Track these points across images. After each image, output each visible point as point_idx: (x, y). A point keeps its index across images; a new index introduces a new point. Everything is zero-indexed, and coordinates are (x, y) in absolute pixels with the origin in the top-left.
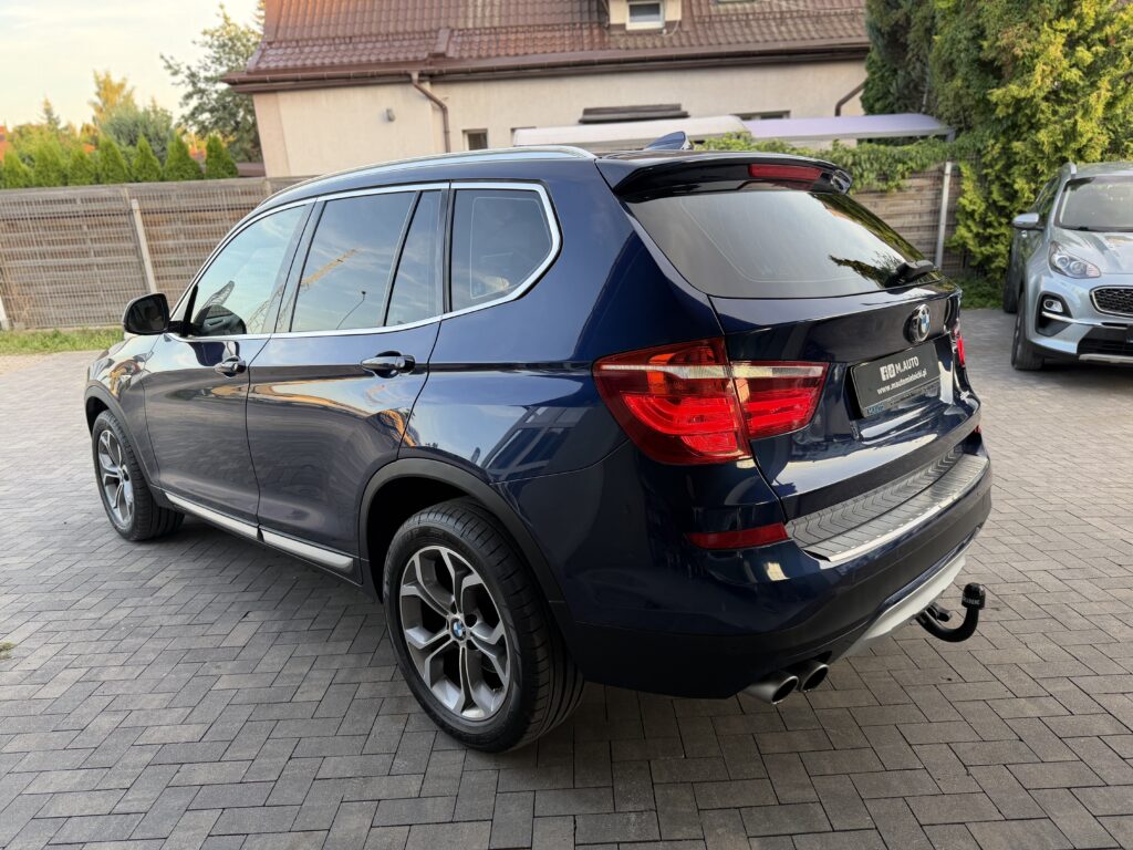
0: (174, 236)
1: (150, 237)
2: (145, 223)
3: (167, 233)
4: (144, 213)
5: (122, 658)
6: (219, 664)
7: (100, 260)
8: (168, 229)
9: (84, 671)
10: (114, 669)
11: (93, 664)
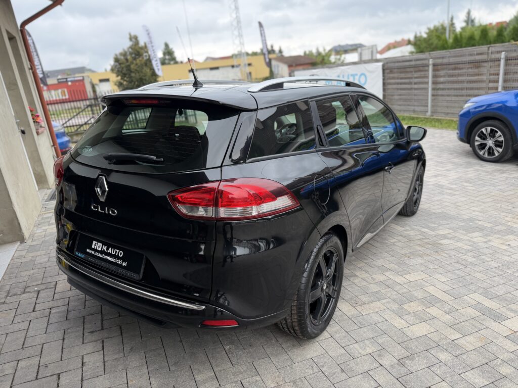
0: (444, 76)
1: (434, 76)
2: (434, 70)
3: (442, 75)
4: (434, 65)
7: (416, 86)
8: (442, 73)
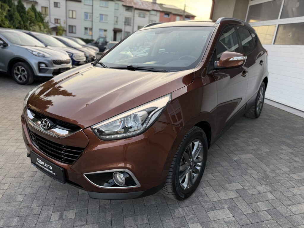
5: (278, 172)
6: (261, 154)
9: (291, 175)
10: (283, 170)
11: (287, 176)
